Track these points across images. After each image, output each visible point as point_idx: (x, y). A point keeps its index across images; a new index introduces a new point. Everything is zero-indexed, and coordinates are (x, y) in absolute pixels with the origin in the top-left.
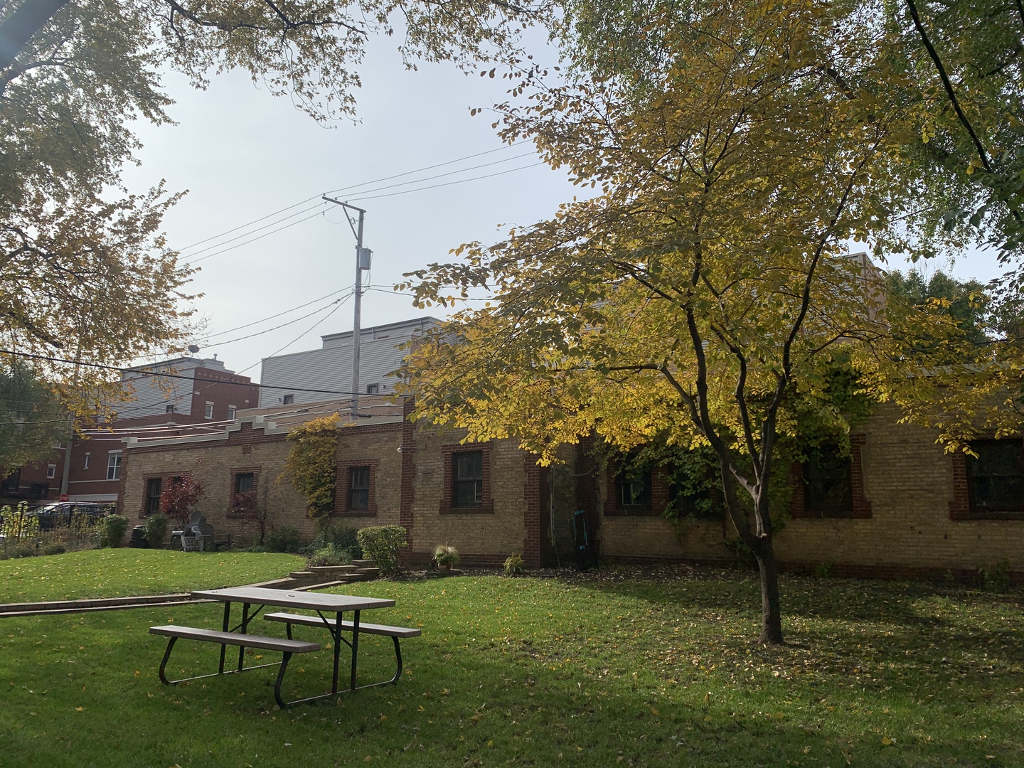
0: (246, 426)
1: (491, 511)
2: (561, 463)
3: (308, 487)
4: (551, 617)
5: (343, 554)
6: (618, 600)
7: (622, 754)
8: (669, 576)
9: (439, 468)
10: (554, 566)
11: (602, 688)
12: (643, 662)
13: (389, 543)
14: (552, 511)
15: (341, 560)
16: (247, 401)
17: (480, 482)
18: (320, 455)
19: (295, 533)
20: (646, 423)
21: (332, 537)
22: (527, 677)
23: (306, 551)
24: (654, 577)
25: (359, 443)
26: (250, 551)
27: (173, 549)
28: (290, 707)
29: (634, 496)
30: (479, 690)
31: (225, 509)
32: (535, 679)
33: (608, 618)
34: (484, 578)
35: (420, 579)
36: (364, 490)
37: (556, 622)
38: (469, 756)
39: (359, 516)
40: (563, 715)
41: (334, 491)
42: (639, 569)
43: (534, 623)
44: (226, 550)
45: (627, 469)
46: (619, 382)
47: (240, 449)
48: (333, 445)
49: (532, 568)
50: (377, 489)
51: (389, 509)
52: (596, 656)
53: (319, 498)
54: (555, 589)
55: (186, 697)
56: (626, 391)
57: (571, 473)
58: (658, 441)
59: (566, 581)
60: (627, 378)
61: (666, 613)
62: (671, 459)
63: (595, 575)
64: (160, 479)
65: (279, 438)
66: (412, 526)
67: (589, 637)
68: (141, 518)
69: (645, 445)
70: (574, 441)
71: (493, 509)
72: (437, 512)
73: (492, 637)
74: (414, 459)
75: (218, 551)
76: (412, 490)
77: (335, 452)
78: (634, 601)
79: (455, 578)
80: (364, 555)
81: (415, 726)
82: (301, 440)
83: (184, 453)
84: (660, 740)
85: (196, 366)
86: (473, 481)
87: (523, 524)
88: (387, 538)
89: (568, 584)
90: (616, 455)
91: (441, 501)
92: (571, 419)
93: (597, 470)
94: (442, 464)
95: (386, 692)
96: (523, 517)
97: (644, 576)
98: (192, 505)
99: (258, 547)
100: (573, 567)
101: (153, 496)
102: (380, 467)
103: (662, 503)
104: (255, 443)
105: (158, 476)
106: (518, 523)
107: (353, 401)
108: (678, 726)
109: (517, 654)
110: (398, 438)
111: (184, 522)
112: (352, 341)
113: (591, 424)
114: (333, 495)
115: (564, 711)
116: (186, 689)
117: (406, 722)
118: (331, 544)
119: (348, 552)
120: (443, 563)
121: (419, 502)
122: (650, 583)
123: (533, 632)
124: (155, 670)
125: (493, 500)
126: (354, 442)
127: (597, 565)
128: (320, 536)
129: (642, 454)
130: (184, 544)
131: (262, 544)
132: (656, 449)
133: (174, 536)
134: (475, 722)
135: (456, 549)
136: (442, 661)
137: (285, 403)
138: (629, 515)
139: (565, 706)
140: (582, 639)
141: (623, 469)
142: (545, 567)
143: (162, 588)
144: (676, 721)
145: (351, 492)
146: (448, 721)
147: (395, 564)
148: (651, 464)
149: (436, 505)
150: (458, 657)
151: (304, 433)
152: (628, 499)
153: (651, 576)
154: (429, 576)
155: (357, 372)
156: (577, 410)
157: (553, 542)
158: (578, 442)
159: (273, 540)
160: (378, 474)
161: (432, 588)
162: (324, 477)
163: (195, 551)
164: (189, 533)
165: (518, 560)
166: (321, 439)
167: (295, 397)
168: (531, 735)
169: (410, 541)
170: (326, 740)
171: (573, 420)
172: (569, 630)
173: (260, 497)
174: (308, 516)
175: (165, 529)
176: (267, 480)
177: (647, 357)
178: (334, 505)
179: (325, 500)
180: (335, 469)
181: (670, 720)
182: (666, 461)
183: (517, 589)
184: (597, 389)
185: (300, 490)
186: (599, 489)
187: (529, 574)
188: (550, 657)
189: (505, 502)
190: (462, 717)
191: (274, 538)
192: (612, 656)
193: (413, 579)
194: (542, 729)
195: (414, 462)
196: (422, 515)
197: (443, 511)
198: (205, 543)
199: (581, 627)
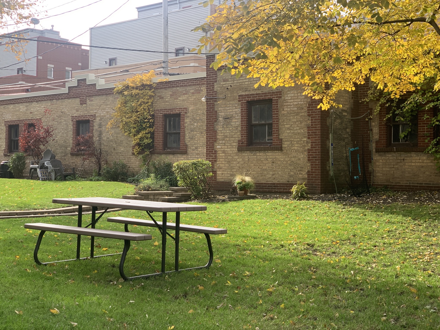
0: (82, 82)
1: (280, 148)
2: (338, 107)
3: (133, 130)
4: (330, 229)
5: (162, 182)
6: (386, 217)
7: (385, 316)
8: (431, 199)
9: (236, 114)
10: (333, 192)
11: (371, 275)
12: (405, 260)
13: (198, 174)
14: (331, 147)
15: (161, 187)
16: (80, 64)
17: (270, 126)
18: (141, 105)
19: (124, 166)
20: (415, 71)
21: (153, 170)
22: (310, 267)
23: (134, 180)
24: (417, 201)
25: (171, 95)
26: (91, 180)
27: (32, 179)
28: (131, 280)
29: (402, 135)
30: (273, 273)
31: (69, 149)
32: (317, 268)
33: (377, 230)
34: (275, 201)
35: (224, 201)
36: (176, 133)
37: (333, 232)
38: (266, 313)
39: (173, 153)
40: (339, 291)
41: (152, 134)
42: (404, 194)
43: (315, 232)
44: (72, 180)
45: (397, 112)
46: (392, 35)
47: (78, 101)
48: (151, 97)
49: (314, 194)
50: (186, 133)
51: (196, 148)
52: (366, 255)
53: (141, 139)
54: (333, 209)
55: (55, 272)
56: (397, 43)
57: (347, 116)
58: (425, 87)
59: (342, 203)
60: (399, 31)
61: (427, 227)
62: (436, 103)
63: (367, 199)
64: (18, 125)
65: (107, 92)
66: (216, 161)
67: (361, 242)
68: (5, 155)
69: (414, 92)
70: (351, 88)
71: (281, 147)
72: (235, 150)
73: (282, 240)
74: (216, 107)
75: (65, 180)
76: (215, 132)
77: (152, 103)
78: (400, 218)
79: (252, 201)
80: (179, 183)
81: (225, 294)
82: (126, 93)
83: (34, 104)
84: (416, 308)
85: (38, 35)
86: (264, 125)
87: (307, 159)
88: (196, 169)
89: (344, 205)
90: (388, 101)
91: (239, 141)
92: (348, 69)
93: (371, 114)
94: (238, 110)
95: (201, 273)
96: (306, 153)
97: (408, 200)
98: (44, 145)
99: (97, 178)
100: (348, 193)
101: (13, 138)
102: (188, 114)
103: (426, 141)
104: (90, 96)
105: (16, 123)
106: (302, 158)
107: (164, 62)
108: (431, 301)
109: (302, 252)
110: (202, 90)
111: (38, 159)
112: (161, 11)
113: (366, 73)
114: (152, 137)
115: (340, 289)
116: (54, 268)
117: (217, 291)
118: (152, 175)
119: (166, 181)
120: (241, 189)
121: (221, 142)
122: (413, 205)
123: (314, 238)
124: (30, 255)
125: (282, 140)
126: (167, 93)
127: (369, 192)
128: (143, 169)
129: (411, 100)
130: (40, 175)
131: (99, 175)
132: (423, 95)
133: (31, 169)
134: (270, 293)
135: (252, 178)
136: (243, 255)
137: (110, 65)
138: (397, 151)
139: (341, 286)
140: (355, 244)
141: (393, 113)
142: (325, 193)
143: (27, 206)
144: (431, 297)
145: (166, 135)
146: (250, 292)
147: (204, 190)
148: (418, 108)
149: (235, 144)
150: (255, 252)
151: (127, 87)
152: (397, 138)
153: (414, 200)
154: (231, 199)
155: (166, 37)
156: (354, 61)
157: (331, 173)
158: (354, 89)
159: (108, 172)
160: (187, 120)
161: (233, 207)
162: (145, 122)
163: (49, 180)
164: (42, 167)
165: (302, 187)
166: (141, 92)
167: (118, 60)
168: (314, 302)
169: (214, 172)
170: (160, 300)
171: (350, 70)
172: (344, 237)
173: (96, 139)
174: (133, 154)
175: (24, 164)
176: (100, 126)
177: (417, 10)
178: (153, 145)
179: (146, 141)
180: (153, 116)
181: (425, 296)
182: (431, 105)
183: (302, 209)
184: (372, 41)
185: (126, 134)
186: (371, 130)
187: (312, 198)
188: (329, 255)
189: (292, 141)
190: (260, 289)
191: (108, 171)
192: (379, 255)
193: (218, 201)
194: (323, 298)
195: (216, 109)
196: (224, 152)
197: (241, 149)
198: (56, 174)
199: (354, 236)
